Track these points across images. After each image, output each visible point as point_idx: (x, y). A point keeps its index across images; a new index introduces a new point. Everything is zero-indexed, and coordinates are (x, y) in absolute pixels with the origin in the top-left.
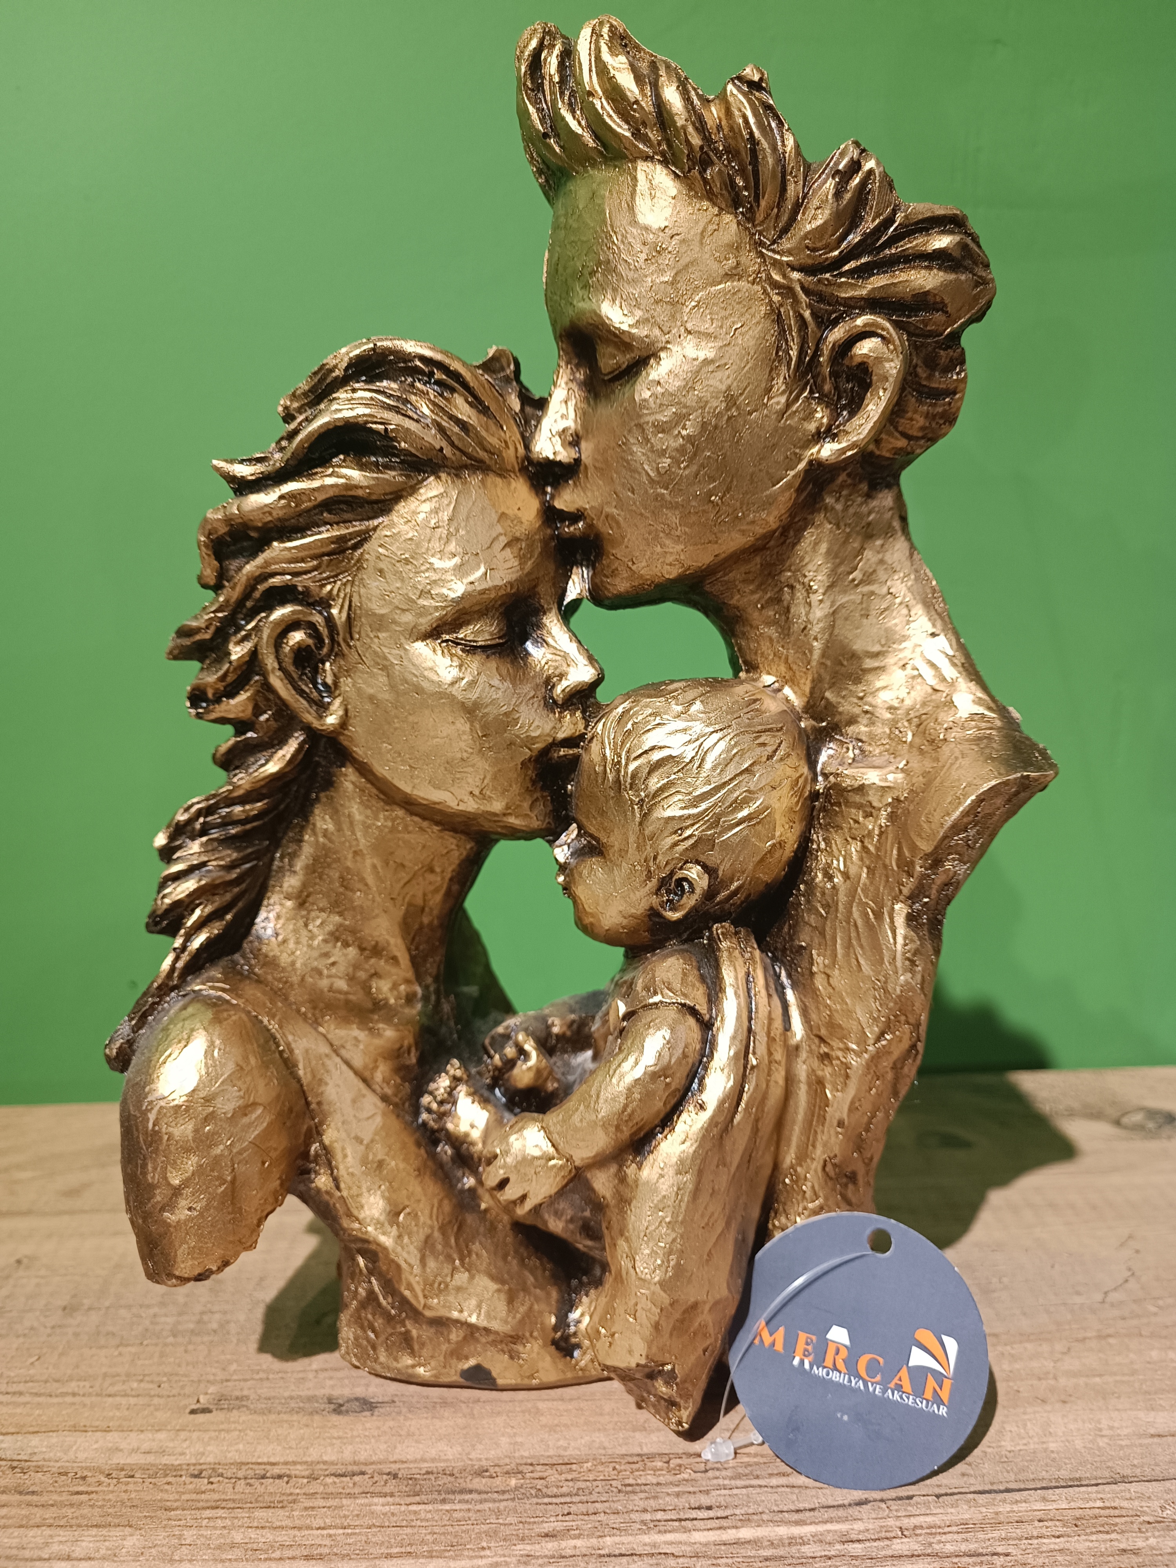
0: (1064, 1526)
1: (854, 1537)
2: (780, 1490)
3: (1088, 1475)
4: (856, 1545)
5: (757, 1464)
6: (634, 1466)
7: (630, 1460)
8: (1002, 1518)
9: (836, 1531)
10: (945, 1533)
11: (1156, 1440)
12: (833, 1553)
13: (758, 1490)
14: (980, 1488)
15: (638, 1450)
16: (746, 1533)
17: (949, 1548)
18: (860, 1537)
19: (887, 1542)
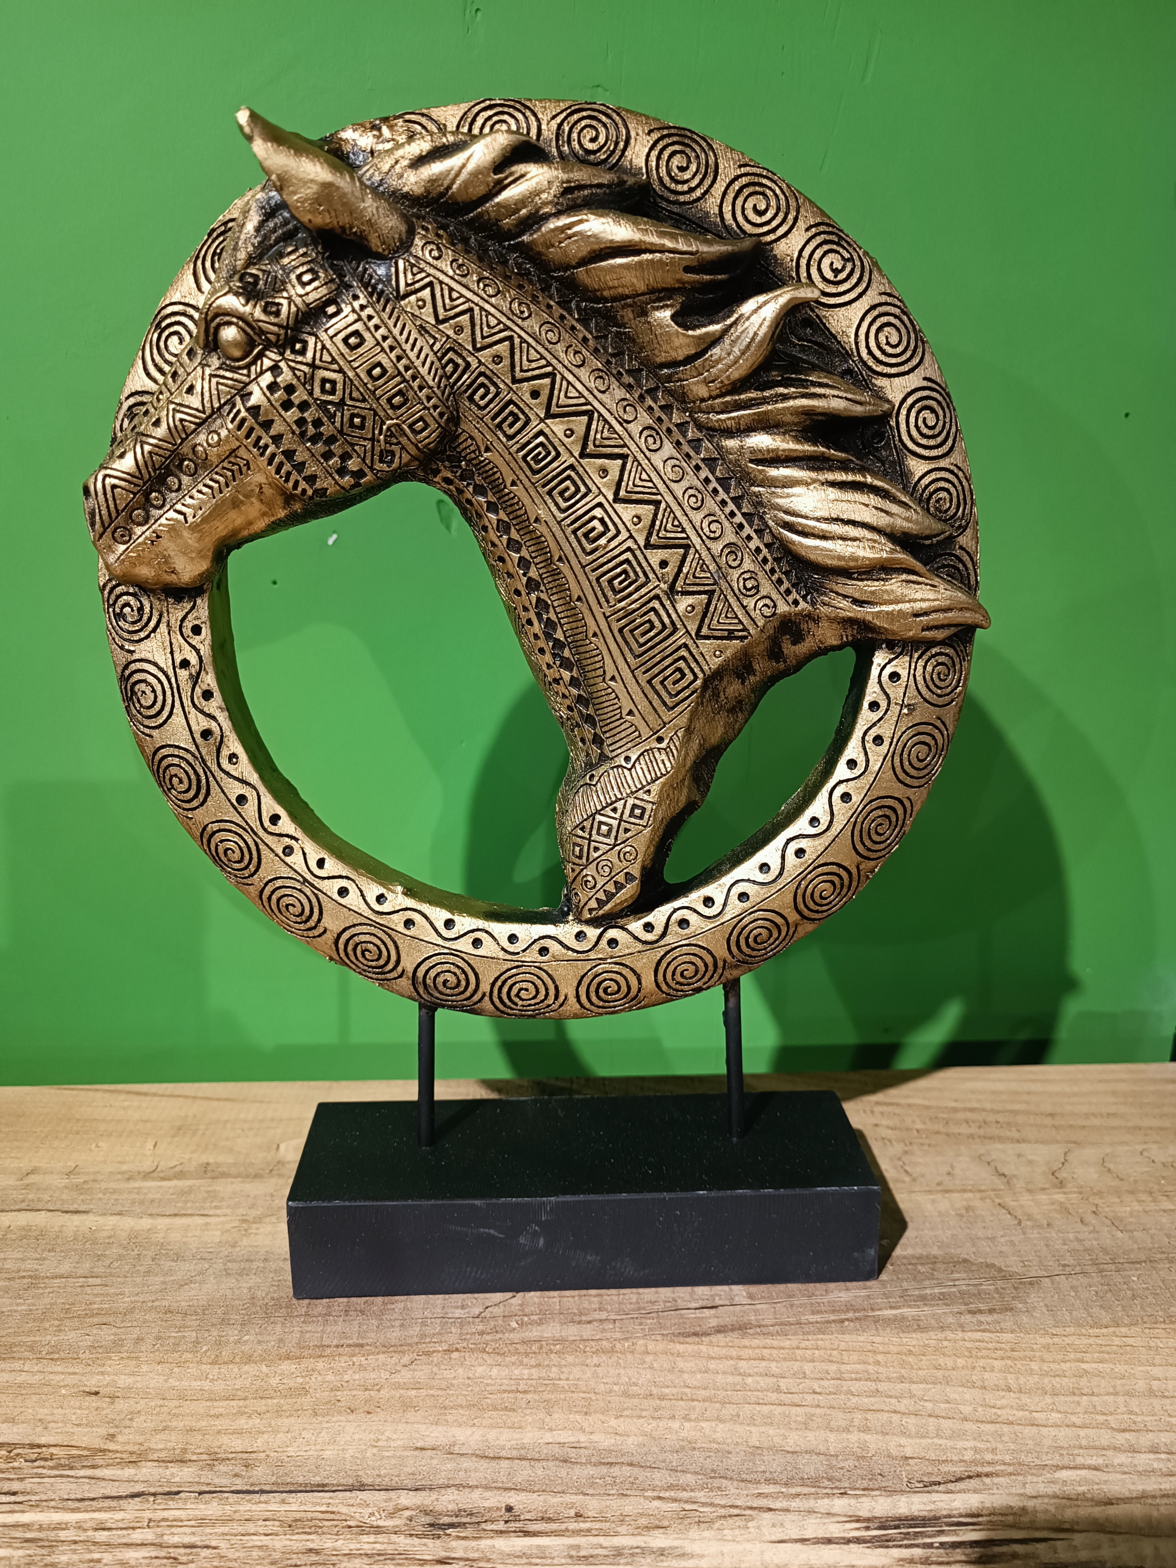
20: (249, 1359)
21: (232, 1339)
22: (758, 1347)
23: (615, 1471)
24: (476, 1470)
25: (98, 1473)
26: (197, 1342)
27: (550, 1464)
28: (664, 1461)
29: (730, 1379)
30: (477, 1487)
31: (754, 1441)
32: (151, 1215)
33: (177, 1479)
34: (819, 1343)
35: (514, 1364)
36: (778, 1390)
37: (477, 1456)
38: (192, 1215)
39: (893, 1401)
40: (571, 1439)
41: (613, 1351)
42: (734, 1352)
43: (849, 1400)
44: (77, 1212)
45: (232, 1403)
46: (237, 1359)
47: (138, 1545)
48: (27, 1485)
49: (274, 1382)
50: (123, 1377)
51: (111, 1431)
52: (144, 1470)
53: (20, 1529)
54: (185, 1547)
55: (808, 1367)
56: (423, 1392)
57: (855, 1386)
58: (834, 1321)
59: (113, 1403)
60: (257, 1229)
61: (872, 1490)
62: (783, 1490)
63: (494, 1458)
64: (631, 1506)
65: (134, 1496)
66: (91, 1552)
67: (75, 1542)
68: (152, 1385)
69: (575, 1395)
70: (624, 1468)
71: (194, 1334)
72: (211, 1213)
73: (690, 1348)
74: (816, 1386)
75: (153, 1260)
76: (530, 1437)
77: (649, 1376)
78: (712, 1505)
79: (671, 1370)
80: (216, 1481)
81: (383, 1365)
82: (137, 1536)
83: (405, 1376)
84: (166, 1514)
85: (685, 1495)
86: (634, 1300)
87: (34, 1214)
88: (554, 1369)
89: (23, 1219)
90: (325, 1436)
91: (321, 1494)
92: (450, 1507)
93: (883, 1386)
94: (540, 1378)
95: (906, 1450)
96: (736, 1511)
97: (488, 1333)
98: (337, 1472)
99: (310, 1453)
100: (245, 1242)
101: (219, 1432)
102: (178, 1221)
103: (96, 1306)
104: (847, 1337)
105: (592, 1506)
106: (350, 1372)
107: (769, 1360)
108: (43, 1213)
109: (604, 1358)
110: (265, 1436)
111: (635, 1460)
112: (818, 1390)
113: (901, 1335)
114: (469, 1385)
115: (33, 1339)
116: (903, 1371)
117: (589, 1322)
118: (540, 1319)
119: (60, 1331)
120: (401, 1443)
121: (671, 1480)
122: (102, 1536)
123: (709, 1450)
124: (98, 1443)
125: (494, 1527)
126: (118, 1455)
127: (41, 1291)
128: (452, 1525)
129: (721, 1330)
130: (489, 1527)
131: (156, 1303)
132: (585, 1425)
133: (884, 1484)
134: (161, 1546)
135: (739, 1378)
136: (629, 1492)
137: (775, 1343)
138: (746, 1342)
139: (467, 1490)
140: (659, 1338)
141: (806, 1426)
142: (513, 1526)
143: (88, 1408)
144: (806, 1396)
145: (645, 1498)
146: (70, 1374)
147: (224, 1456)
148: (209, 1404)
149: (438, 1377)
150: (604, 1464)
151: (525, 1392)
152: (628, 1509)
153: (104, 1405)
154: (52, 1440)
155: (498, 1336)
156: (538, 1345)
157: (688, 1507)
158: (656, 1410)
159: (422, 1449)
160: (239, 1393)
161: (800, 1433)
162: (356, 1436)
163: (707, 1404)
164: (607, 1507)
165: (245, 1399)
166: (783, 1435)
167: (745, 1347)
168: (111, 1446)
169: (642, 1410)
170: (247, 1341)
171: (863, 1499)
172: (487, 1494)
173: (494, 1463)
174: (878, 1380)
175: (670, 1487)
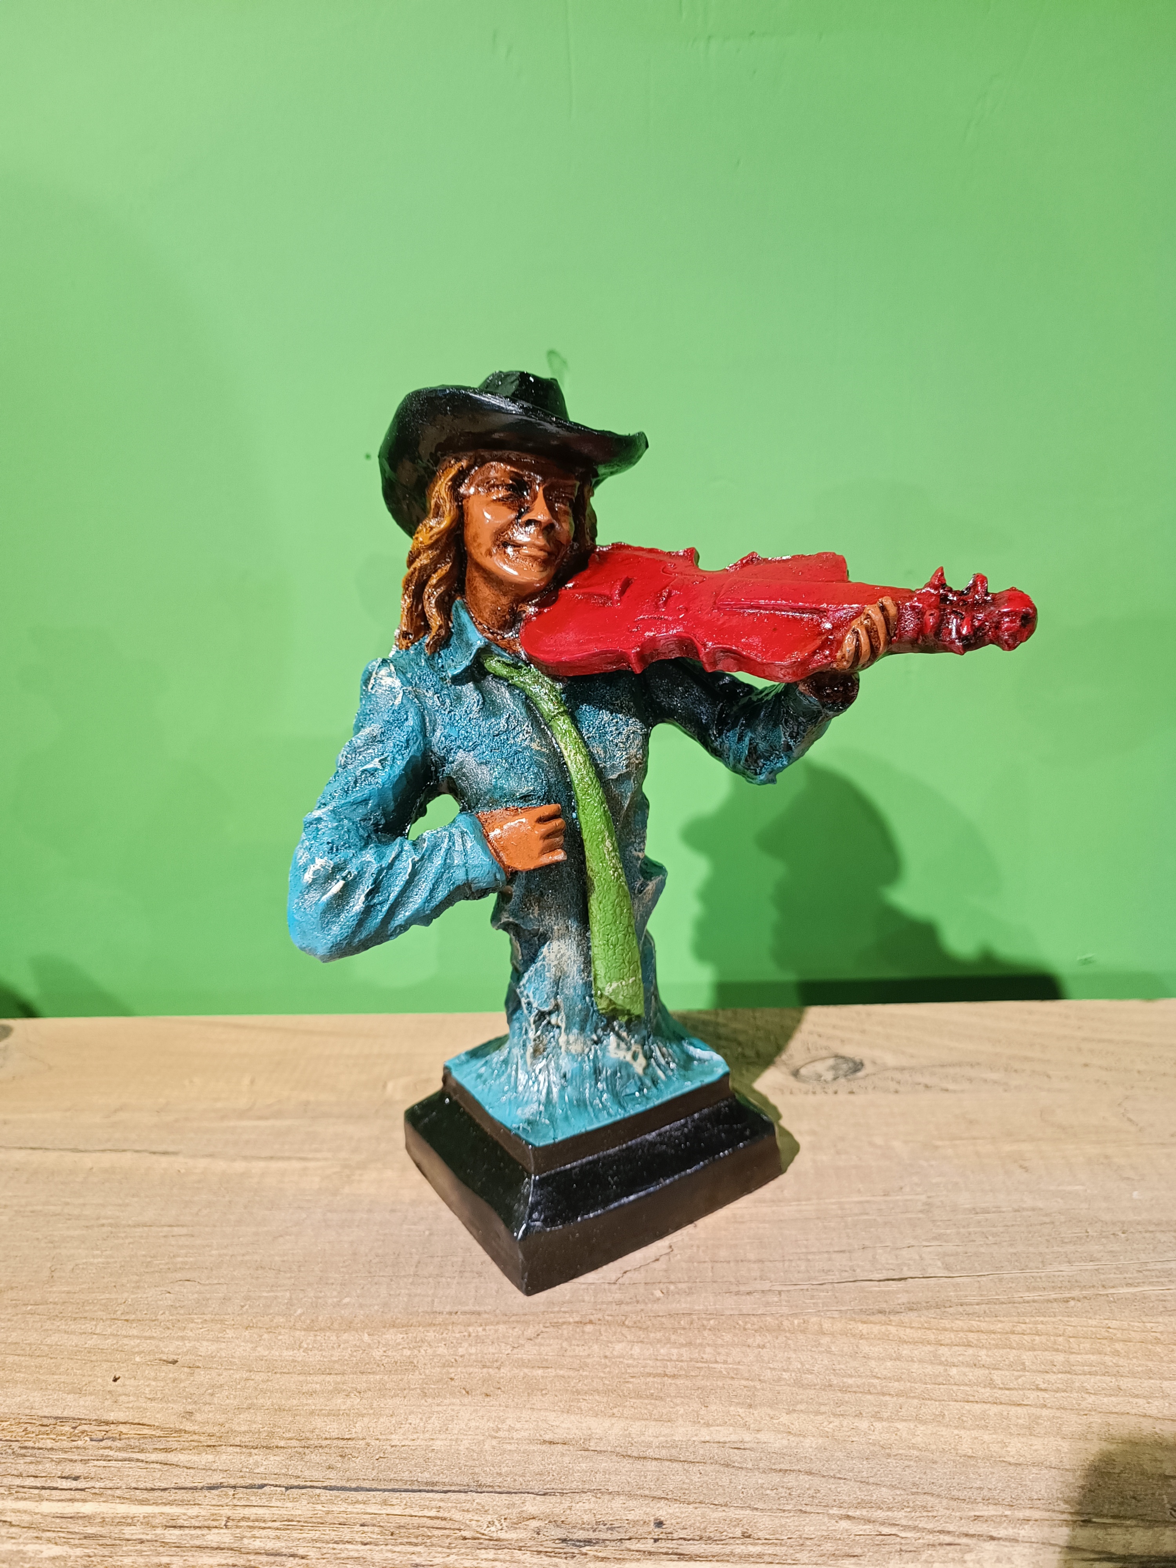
0: (382, 1534)
1: (180, 1522)
2: (152, 1466)
3: (447, 1480)
4: (177, 1532)
5: (151, 1437)
6: (43, 1429)
7: (45, 1421)
8: (329, 1518)
9: (168, 1514)
10: (264, 1528)
11: (544, 1447)
12: (149, 1537)
13: (133, 1464)
14: (333, 1483)
15: (58, 1413)
16: (88, 1508)
17: (257, 1544)
18: (186, 1524)
19: (205, 1531)
20: (349, 1326)
21: (330, 1301)
22: (962, 1330)
23: (790, 1480)
24: (617, 1472)
25: (172, 1457)
26: (290, 1304)
27: (709, 1468)
28: (852, 1470)
29: (929, 1369)
30: (618, 1493)
31: (965, 1448)
32: (245, 1158)
33: (261, 1469)
34: (1040, 1326)
35: (659, 1341)
36: (991, 1384)
37: (618, 1454)
38: (289, 1158)
39: (1141, 1401)
40: (733, 1438)
41: (780, 1328)
42: (931, 1335)
43: (1084, 1399)
44: (165, 1153)
45: (328, 1378)
46: (336, 1326)
47: (213, 1548)
48: (90, 1469)
49: (377, 1353)
50: (205, 1343)
51: (189, 1408)
52: (224, 1457)
53: (80, 1522)
54: (268, 1554)
55: (1027, 1357)
56: (552, 1372)
57: (1091, 1382)
58: (1055, 1300)
59: (192, 1374)
60: (361, 1175)
61: (1125, 1518)
62: (1007, 1513)
63: (639, 1458)
64: (811, 1527)
65: (211, 1488)
66: (159, 1554)
67: (142, 1542)
68: (237, 1354)
69: (736, 1383)
70: (801, 1477)
71: (288, 1294)
72: (310, 1156)
73: (876, 1329)
74: (1039, 1380)
75: (245, 1207)
76: (682, 1432)
77: (826, 1362)
78: (915, 1528)
79: (854, 1355)
80: (307, 1473)
81: (504, 1337)
82: (213, 1538)
83: (529, 1352)
84: (247, 1512)
85: (880, 1514)
86: (803, 1268)
87: (119, 1155)
88: (708, 1350)
89: (107, 1160)
90: (435, 1422)
91: (431, 1495)
92: (586, 1518)
93: (1125, 1383)
94: (691, 1360)
95: (1164, 1466)
96: (948, 1539)
97: (627, 1304)
98: (449, 1468)
99: (417, 1443)
100: (347, 1190)
101: (312, 1413)
102: (275, 1165)
103: (180, 1259)
104: (1074, 1320)
105: (764, 1524)
106: (465, 1345)
107: (977, 1346)
108: (129, 1155)
109: (769, 1338)
110: (366, 1420)
111: (815, 1466)
112: (1043, 1386)
113: (1144, 1319)
114: (606, 1366)
115: (108, 1296)
116: (1150, 1364)
117: (749, 1293)
118: (690, 1288)
119: (138, 1287)
120: (525, 1434)
121: (861, 1495)
122: (172, 1535)
123: (908, 1458)
124: (174, 1422)
125: (640, 1546)
126: (196, 1437)
127: (121, 1241)
128: (588, 1542)
129: (911, 1308)
130: (634, 1545)
131: (247, 1258)
132: (750, 1420)
133: (1140, 1512)
134: (239, 1551)
135: (941, 1369)
136: (808, 1509)
137: (983, 1326)
138: (946, 1323)
139: (607, 1497)
140: (836, 1315)
141: (1030, 1430)
142: (663, 1546)
143: (164, 1379)
144: (1028, 1393)
145: (831, 1517)
146: (146, 1338)
147: (316, 1443)
148: (301, 1378)
149: (568, 1353)
150: (775, 1470)
151: (674, 1376)
152: (809, 1531)
153: (183, 1377)
154: (121, 1416)
155: (640, 1307)
156: (687, 1319)
157: (885, 1530)
158: (838, 1404)
159: (551, 1443)
160: (337, 1366)
161: (1024, 1440)
162: (473, 1424)
163: (901, 1400)
164: (782, 1526)
165: (343, 1374)
166: (1002, 1441)
167: (945, 1330)
168: (189, 1427)
169: (821, 1404)
170: (347, 1304)
171: (1114, 1530)
172: (631, 1503)
173: (639, 1465)
174: (1118, 1375)
175: (860, 1505)
